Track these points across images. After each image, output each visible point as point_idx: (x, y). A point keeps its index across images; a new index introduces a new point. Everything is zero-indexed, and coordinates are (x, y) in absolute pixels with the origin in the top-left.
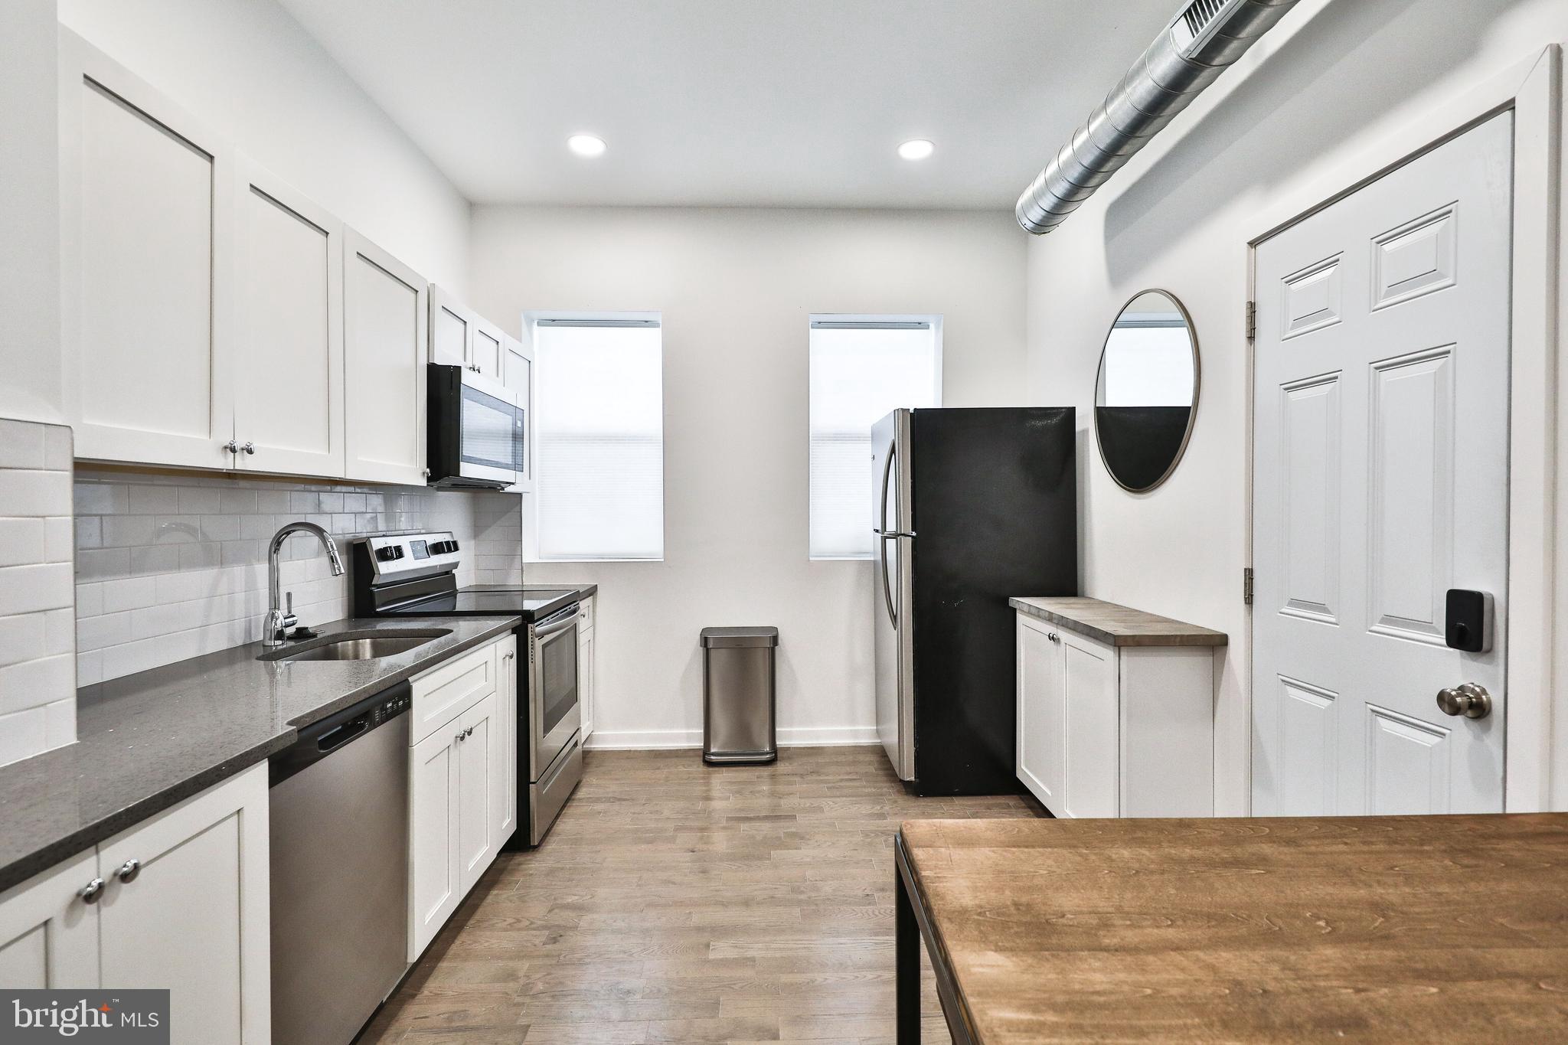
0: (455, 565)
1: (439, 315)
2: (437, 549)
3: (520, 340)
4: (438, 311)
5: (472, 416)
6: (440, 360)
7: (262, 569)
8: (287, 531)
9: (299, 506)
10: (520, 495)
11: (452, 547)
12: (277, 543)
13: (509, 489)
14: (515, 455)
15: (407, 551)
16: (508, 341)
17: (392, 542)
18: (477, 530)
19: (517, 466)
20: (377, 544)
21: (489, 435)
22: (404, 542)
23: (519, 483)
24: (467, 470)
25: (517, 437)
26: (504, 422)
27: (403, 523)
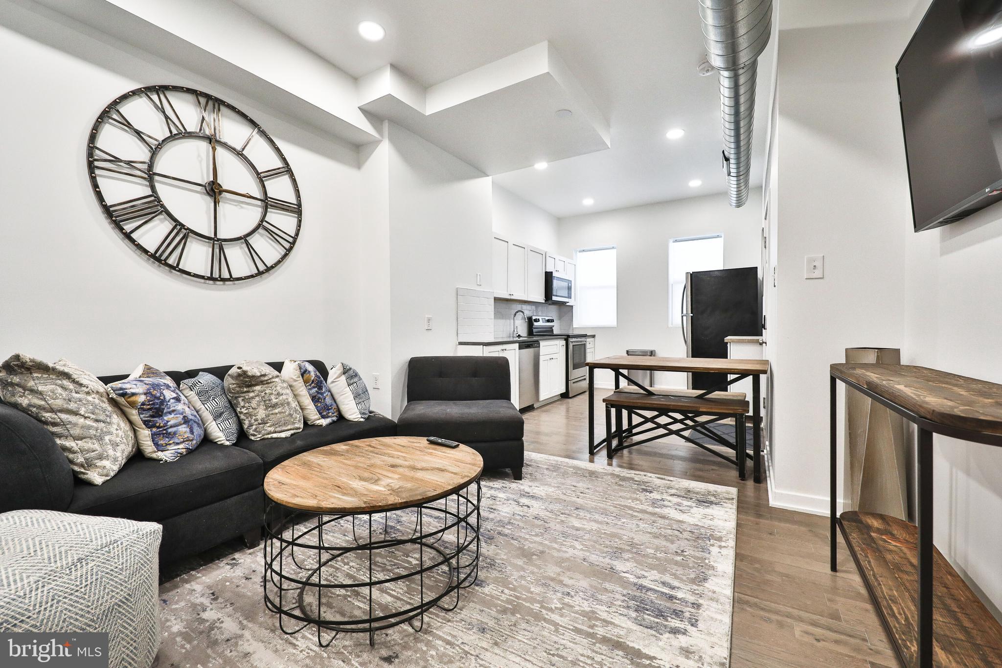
0: (553, 326)
1: (548, 258)
2: (548, 321)
3: (572, 259)
4: (547, 257)
5: (555, 283)
6: (548, 270)
7: (512, 321)
8: (517, 312)
9: (519, 307)
10: (572, 306)
11: (552, 321)
12: (515, 315)
13: (568, 304)
14: (568, 293)
15: (541, 320)
16: (567, 260)
17: (537, 318)
18: (560, 318)
19: (569, 297)
20: (534, 318)
21: (562, 288)
22: (540, 318)
23: (571, 302)
24: (554, 298)
25: (569, 288)
26: (565, 284)
27: (540, 313)
